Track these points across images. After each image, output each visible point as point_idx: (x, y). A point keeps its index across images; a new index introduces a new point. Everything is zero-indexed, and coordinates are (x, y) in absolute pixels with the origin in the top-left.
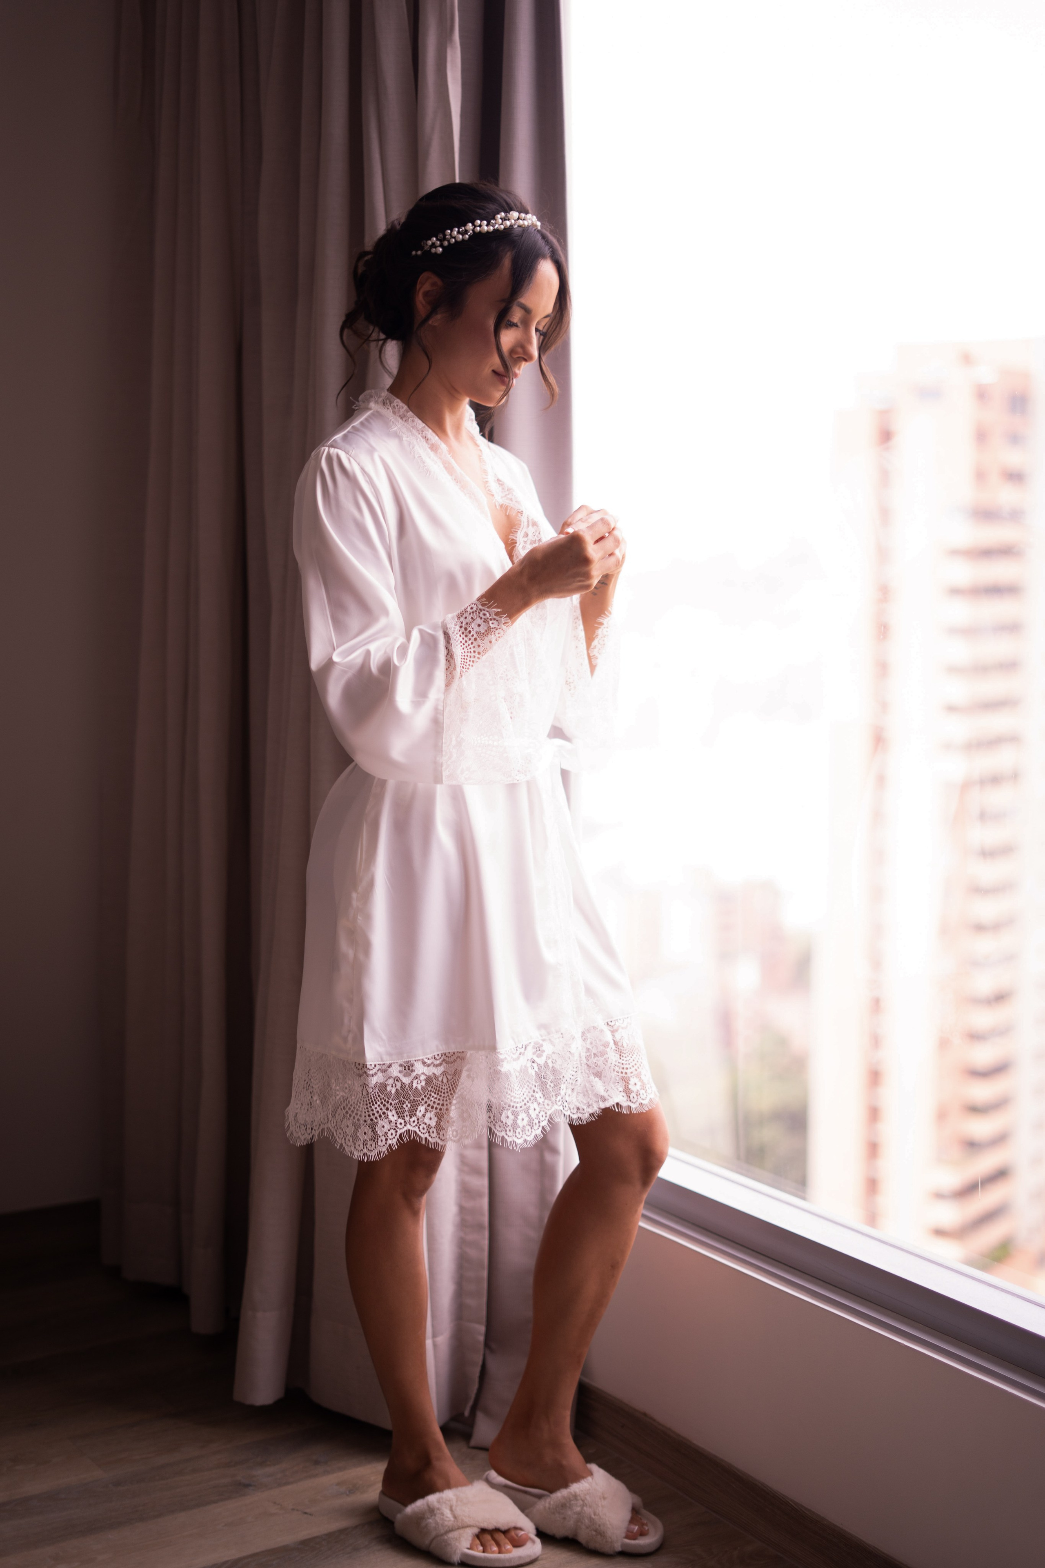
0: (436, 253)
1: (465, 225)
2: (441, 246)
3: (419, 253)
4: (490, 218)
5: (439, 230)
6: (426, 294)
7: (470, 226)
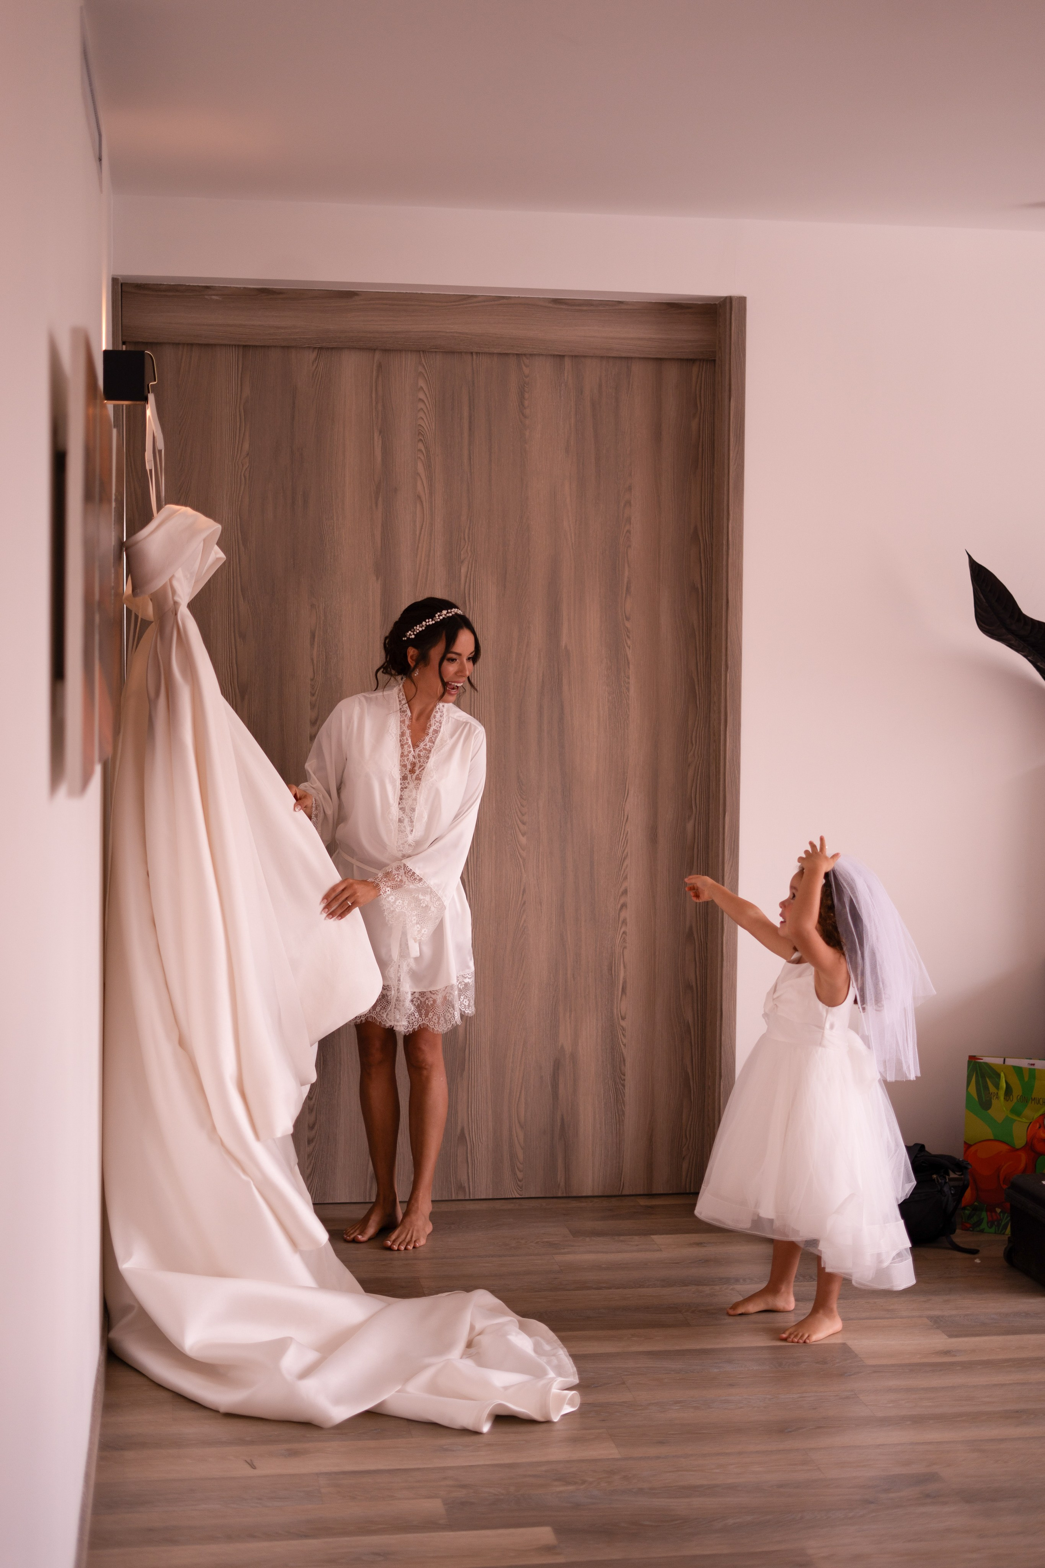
0: (412, 638)
1: (422, 623)
2: (414, 634)
3: (405, 639)
4: (432, 617)
5: (410, 628)
6: (411, 657)
7: (424, 623)
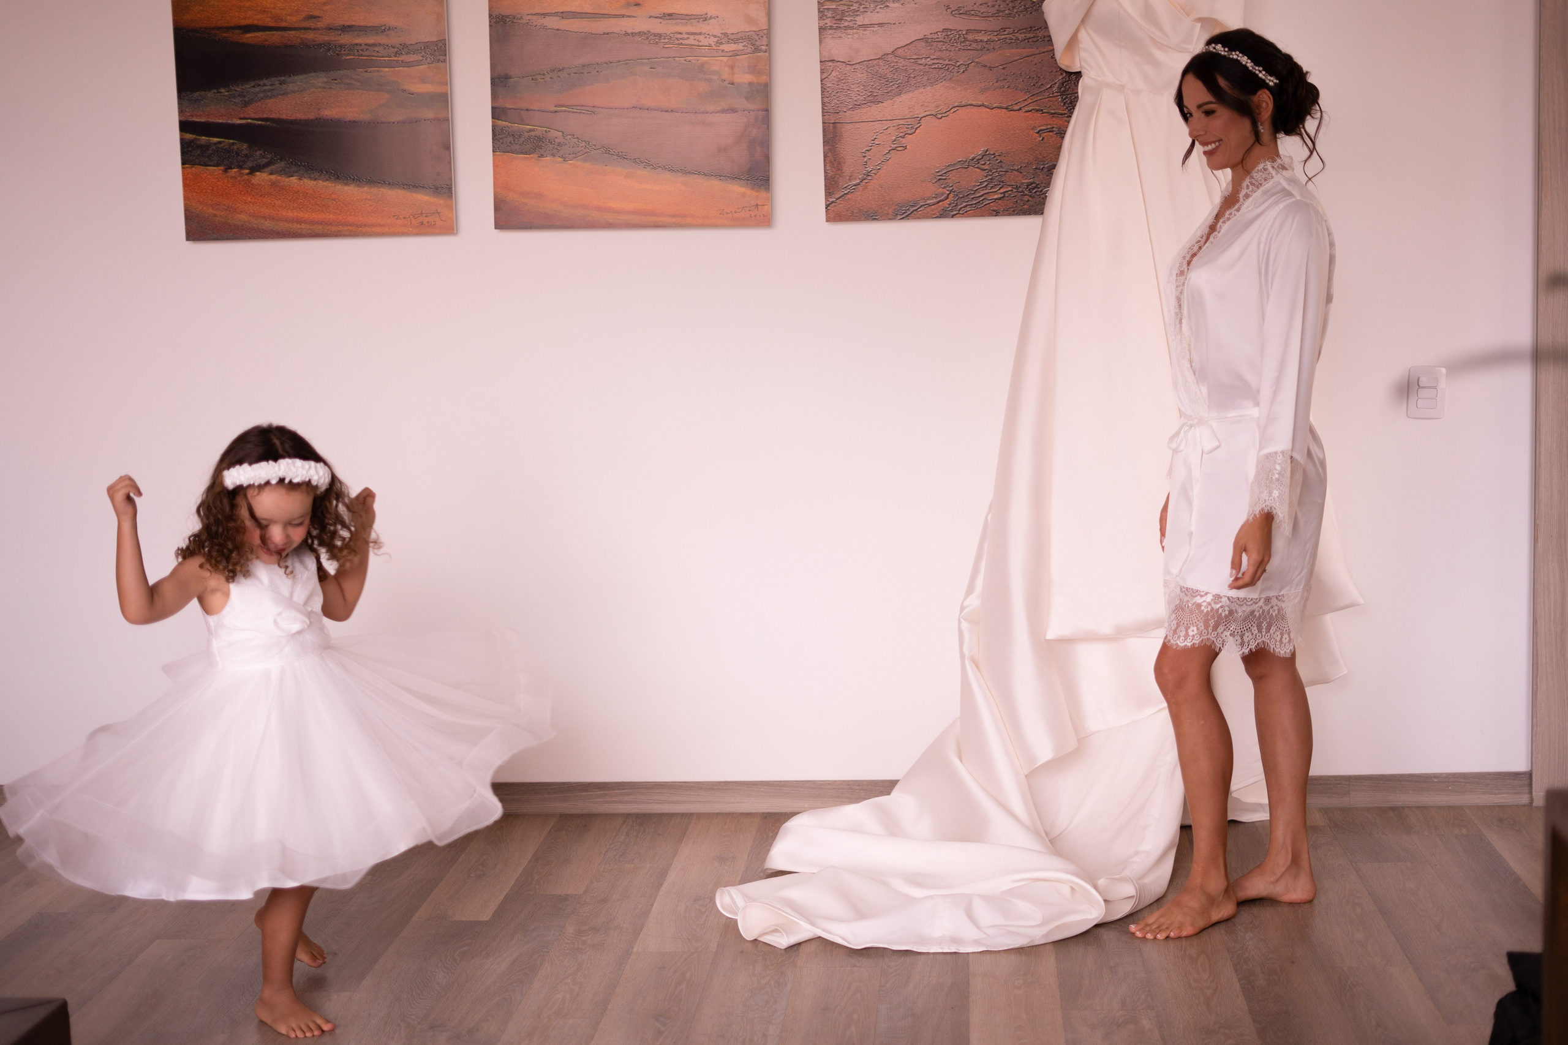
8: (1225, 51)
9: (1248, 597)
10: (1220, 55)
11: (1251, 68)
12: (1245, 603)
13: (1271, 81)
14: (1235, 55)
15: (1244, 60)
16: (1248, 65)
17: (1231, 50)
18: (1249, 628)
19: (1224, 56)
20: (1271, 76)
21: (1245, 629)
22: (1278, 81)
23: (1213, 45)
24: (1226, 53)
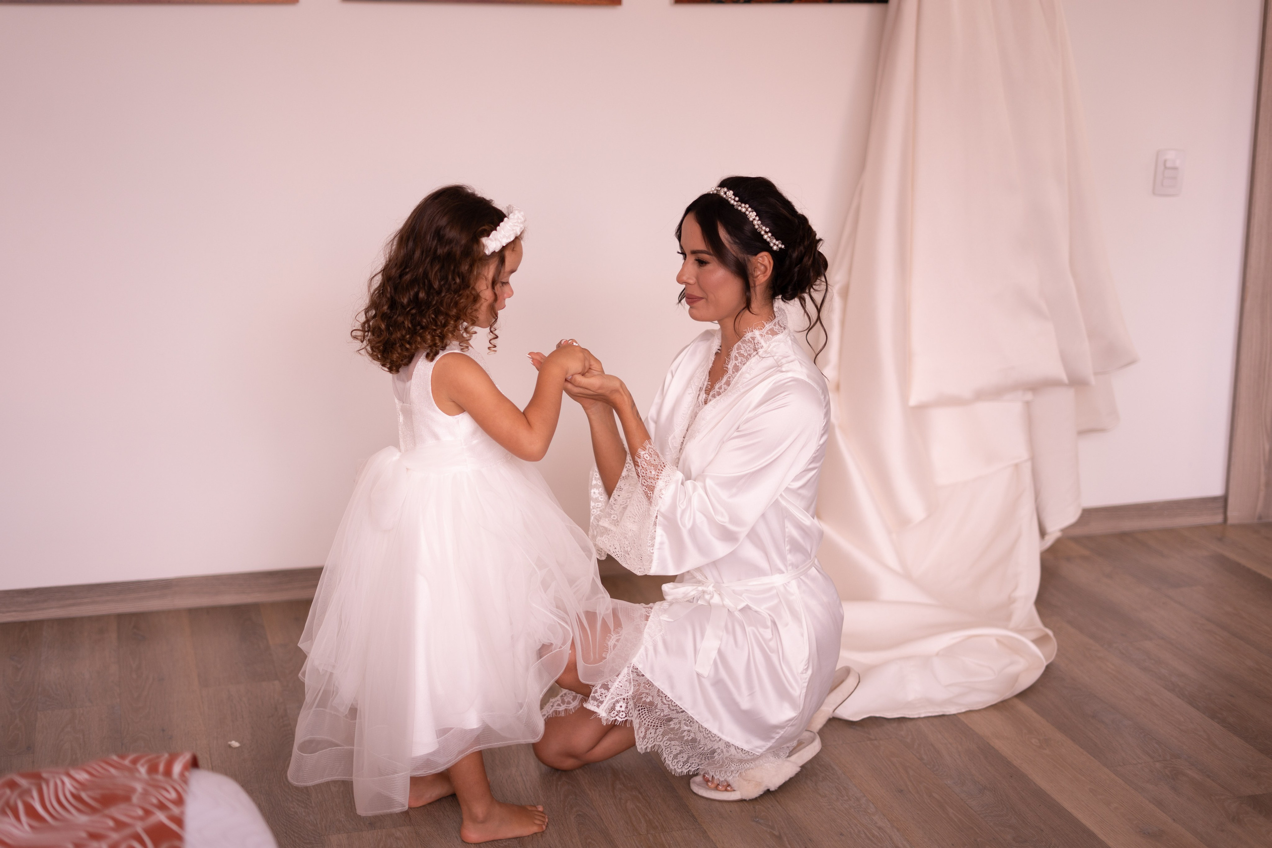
8: (735, 201)
9: (674, 701)
10: (728, 202)
11: (757, 227)
12: (669, 705)
13: (776, 245)
14: (743, 208)
15: (752, 215)
16: (755, 222)
17: (742, 201)
18: (657, 726)
19: (733, 205)
20: (777, 240)
21: (653, 724)
22: (783, 247)
23: (725, 190)
24: (735, 203)
